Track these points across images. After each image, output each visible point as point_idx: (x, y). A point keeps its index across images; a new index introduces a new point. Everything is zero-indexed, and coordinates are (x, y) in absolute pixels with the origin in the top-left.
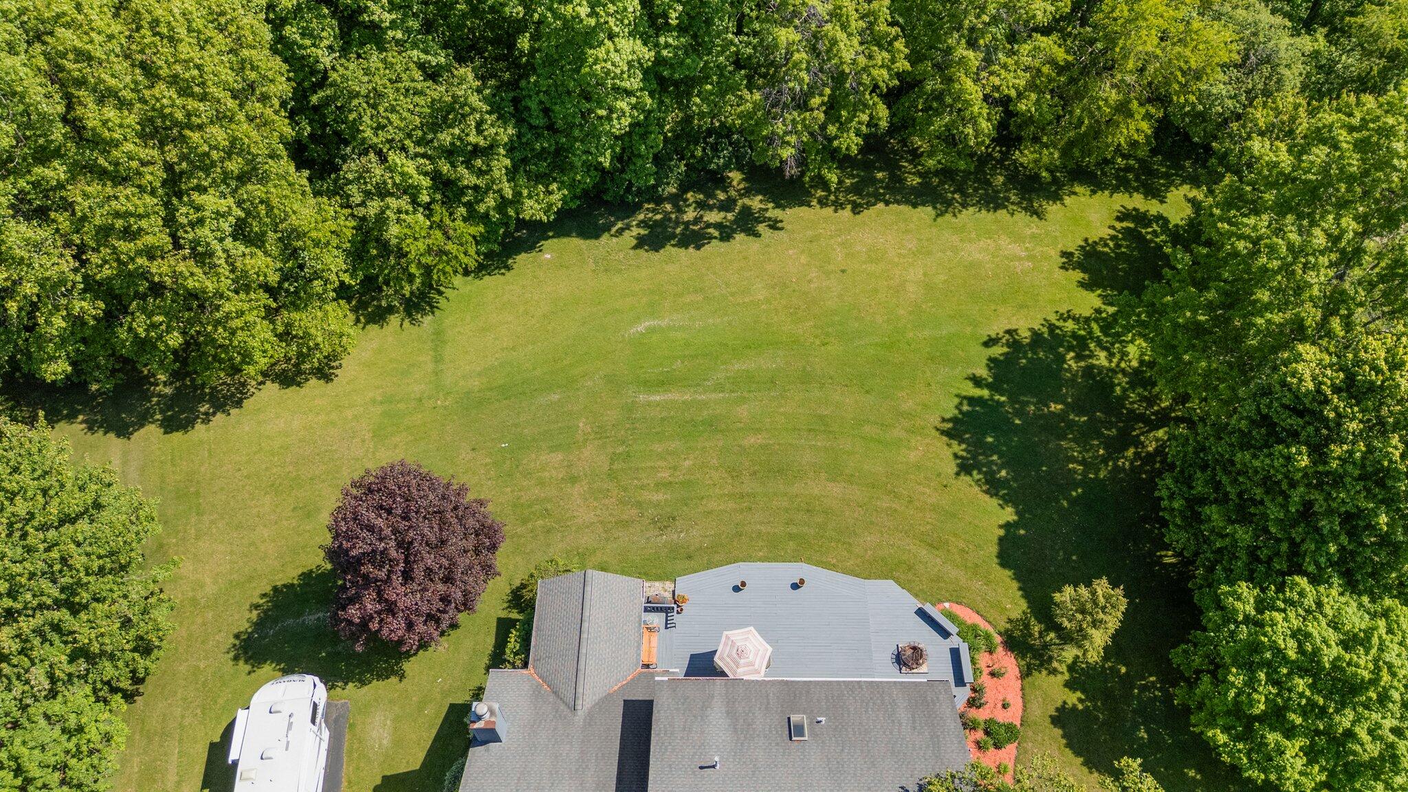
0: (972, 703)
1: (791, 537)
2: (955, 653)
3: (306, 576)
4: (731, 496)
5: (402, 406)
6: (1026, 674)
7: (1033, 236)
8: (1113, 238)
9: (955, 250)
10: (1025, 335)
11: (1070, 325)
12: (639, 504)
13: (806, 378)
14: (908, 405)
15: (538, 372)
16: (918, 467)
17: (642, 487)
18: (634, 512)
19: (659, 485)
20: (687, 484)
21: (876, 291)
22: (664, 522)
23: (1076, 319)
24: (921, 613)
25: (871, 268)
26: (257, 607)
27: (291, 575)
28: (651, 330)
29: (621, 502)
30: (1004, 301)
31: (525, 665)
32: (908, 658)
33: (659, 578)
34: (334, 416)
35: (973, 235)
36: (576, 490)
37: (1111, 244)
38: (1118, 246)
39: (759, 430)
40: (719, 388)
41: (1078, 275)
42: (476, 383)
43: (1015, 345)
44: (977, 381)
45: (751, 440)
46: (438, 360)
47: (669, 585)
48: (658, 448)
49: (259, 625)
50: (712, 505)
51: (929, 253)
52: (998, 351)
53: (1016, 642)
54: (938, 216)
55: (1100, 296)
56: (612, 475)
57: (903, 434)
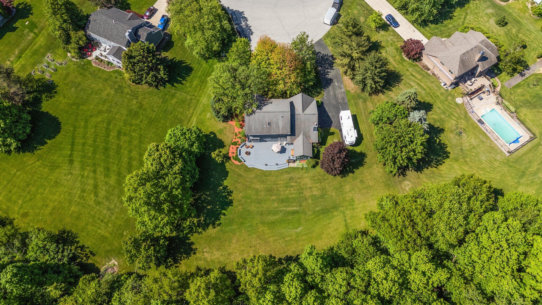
0: (238, 148)
1: (267, 176)
2: (240, 155)
3: (358, 168)
4: (278, 184)
5: (350, 207)
6: (228, 153)
7: (201, 260)
8: (181, 260)
9: (222, 255)
10: (211, 227)
11: (200, 230)
12: (297, 182)
13: (262, 214)
14: (240, 207)
15: (322, 216)
16: (240, 192)
17: (296, 186)
18: (297, 181)
19: (292, 187)
20: (287, 187)
21: (243, 240)
22: (291, 179)
23: (198, 232)
24: (245, 161)
25: (243, 248)
26: (365, 162)
27: (361, 169)
28: (297, 228)
29: (300, 183)
30: (213, 238)
31: (313, 143)
32: (248, 153)
33: (292, 167)
34: (364, 205)
35: (216, 260)
36: (309, 186)
37: (182, 258)
38: (181, 257)
39: (273, 200)
40: (281, 211)
41: (193, 247)
42: (336, 213)
43: (214, 224)
44: (224, 214)
45: (274, 197)
46: (345, 220)
47: (290, 166)
48: (293, 196)
49: (363, 159)
50: (282, 182)
51: (228, 254)
52: (218, 222)
53: (229, 158)
54: (224, 267)
55: (190, 240)
56: (302, 189)
57: (242, 200)
